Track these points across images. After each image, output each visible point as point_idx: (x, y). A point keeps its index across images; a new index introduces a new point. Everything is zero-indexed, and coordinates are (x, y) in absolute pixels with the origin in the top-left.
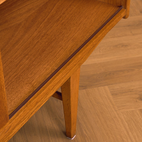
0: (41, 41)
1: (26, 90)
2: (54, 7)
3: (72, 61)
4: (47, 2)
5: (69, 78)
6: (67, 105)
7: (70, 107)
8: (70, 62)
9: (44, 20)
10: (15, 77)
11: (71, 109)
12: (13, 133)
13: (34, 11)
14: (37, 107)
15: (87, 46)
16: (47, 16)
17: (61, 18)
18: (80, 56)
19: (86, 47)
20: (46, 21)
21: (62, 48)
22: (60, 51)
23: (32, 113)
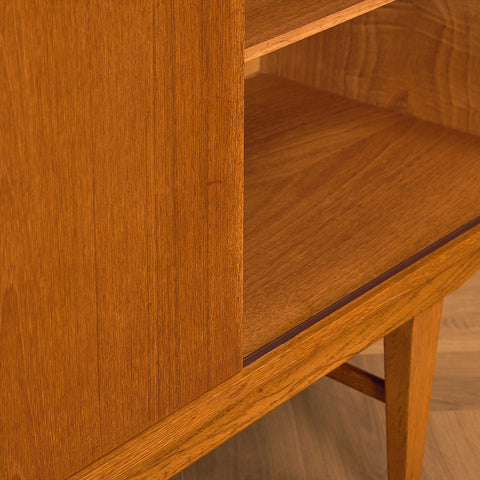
0: (340, 218)
1: (293, 313)
2: (383, 150)
3: (421, 264)
4: (365, 140)
5: (408, 319)
6: (399, 411)
7: (406, 419)
8: (415, 268)
9: (354, 174)
10: (267, 286)
11: (409, 425)
12: (247, 417)
13: (328, 155)
14: (317, 369)
15: (466, 237)
16: (363, 168)
17: (401, 175)
18: (443, 257)
19: (463, 239)
20: (358, 176)
21: (397, 237)
22: (391, 242)
23: (300, 382)
